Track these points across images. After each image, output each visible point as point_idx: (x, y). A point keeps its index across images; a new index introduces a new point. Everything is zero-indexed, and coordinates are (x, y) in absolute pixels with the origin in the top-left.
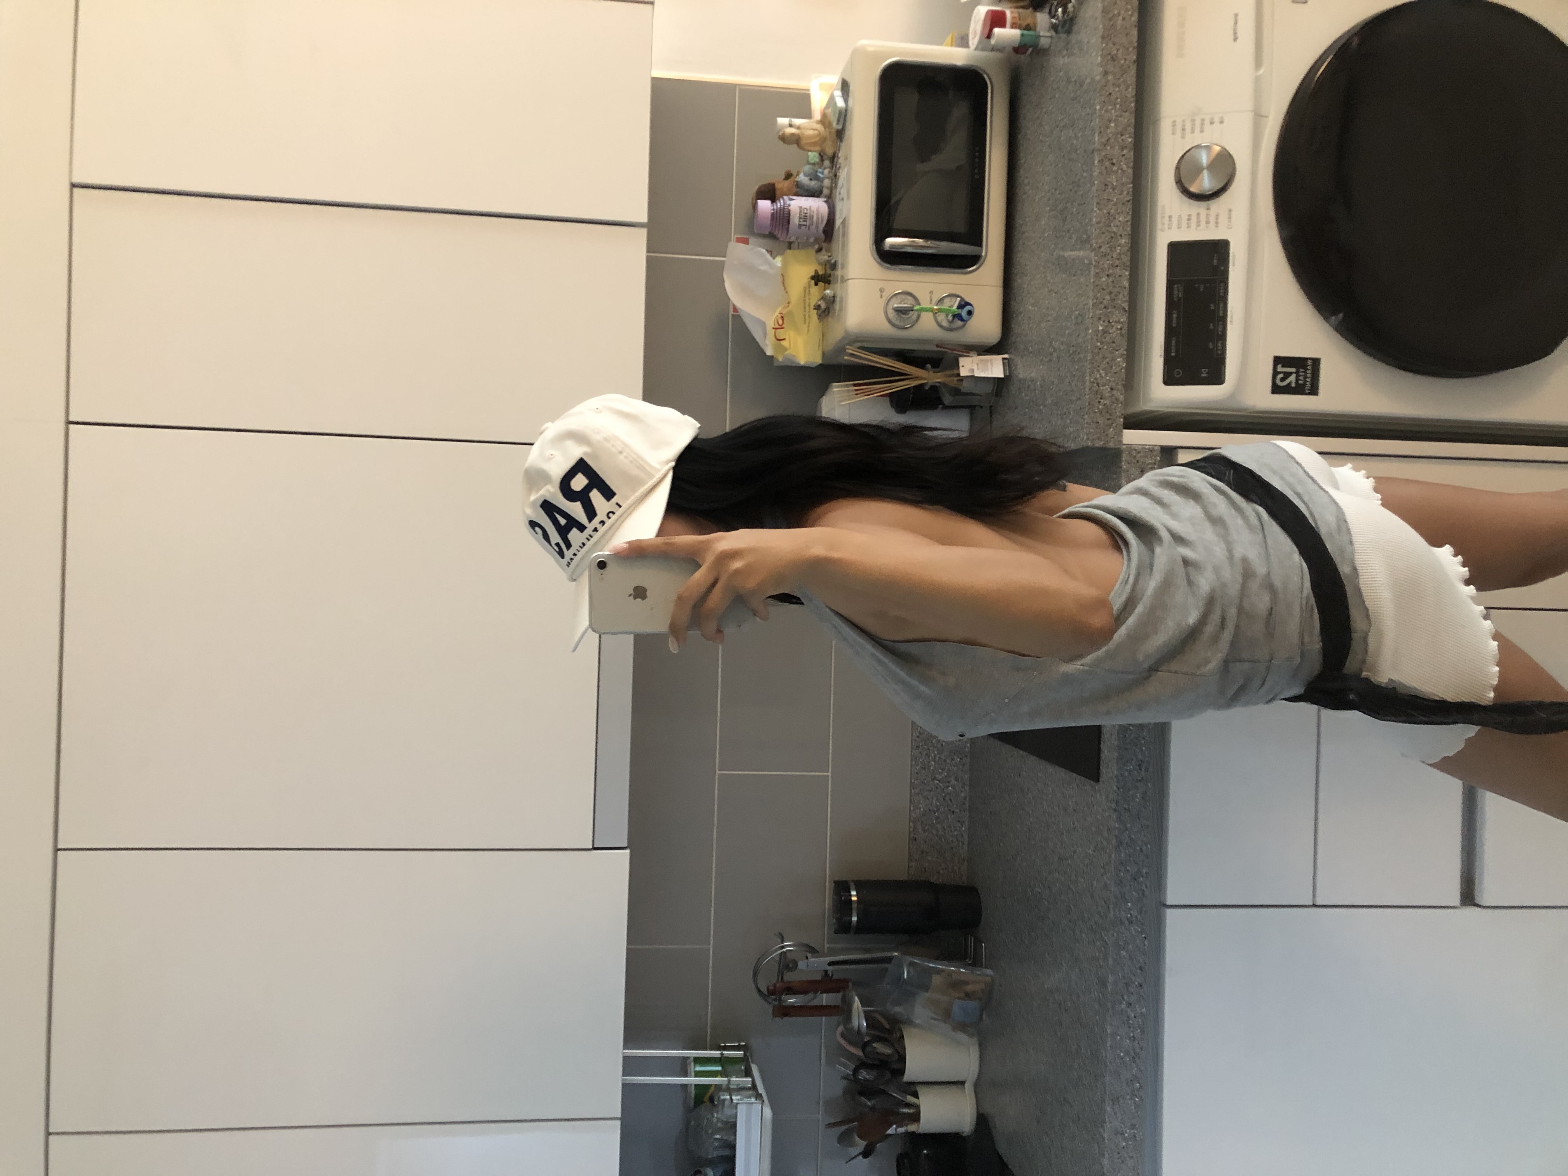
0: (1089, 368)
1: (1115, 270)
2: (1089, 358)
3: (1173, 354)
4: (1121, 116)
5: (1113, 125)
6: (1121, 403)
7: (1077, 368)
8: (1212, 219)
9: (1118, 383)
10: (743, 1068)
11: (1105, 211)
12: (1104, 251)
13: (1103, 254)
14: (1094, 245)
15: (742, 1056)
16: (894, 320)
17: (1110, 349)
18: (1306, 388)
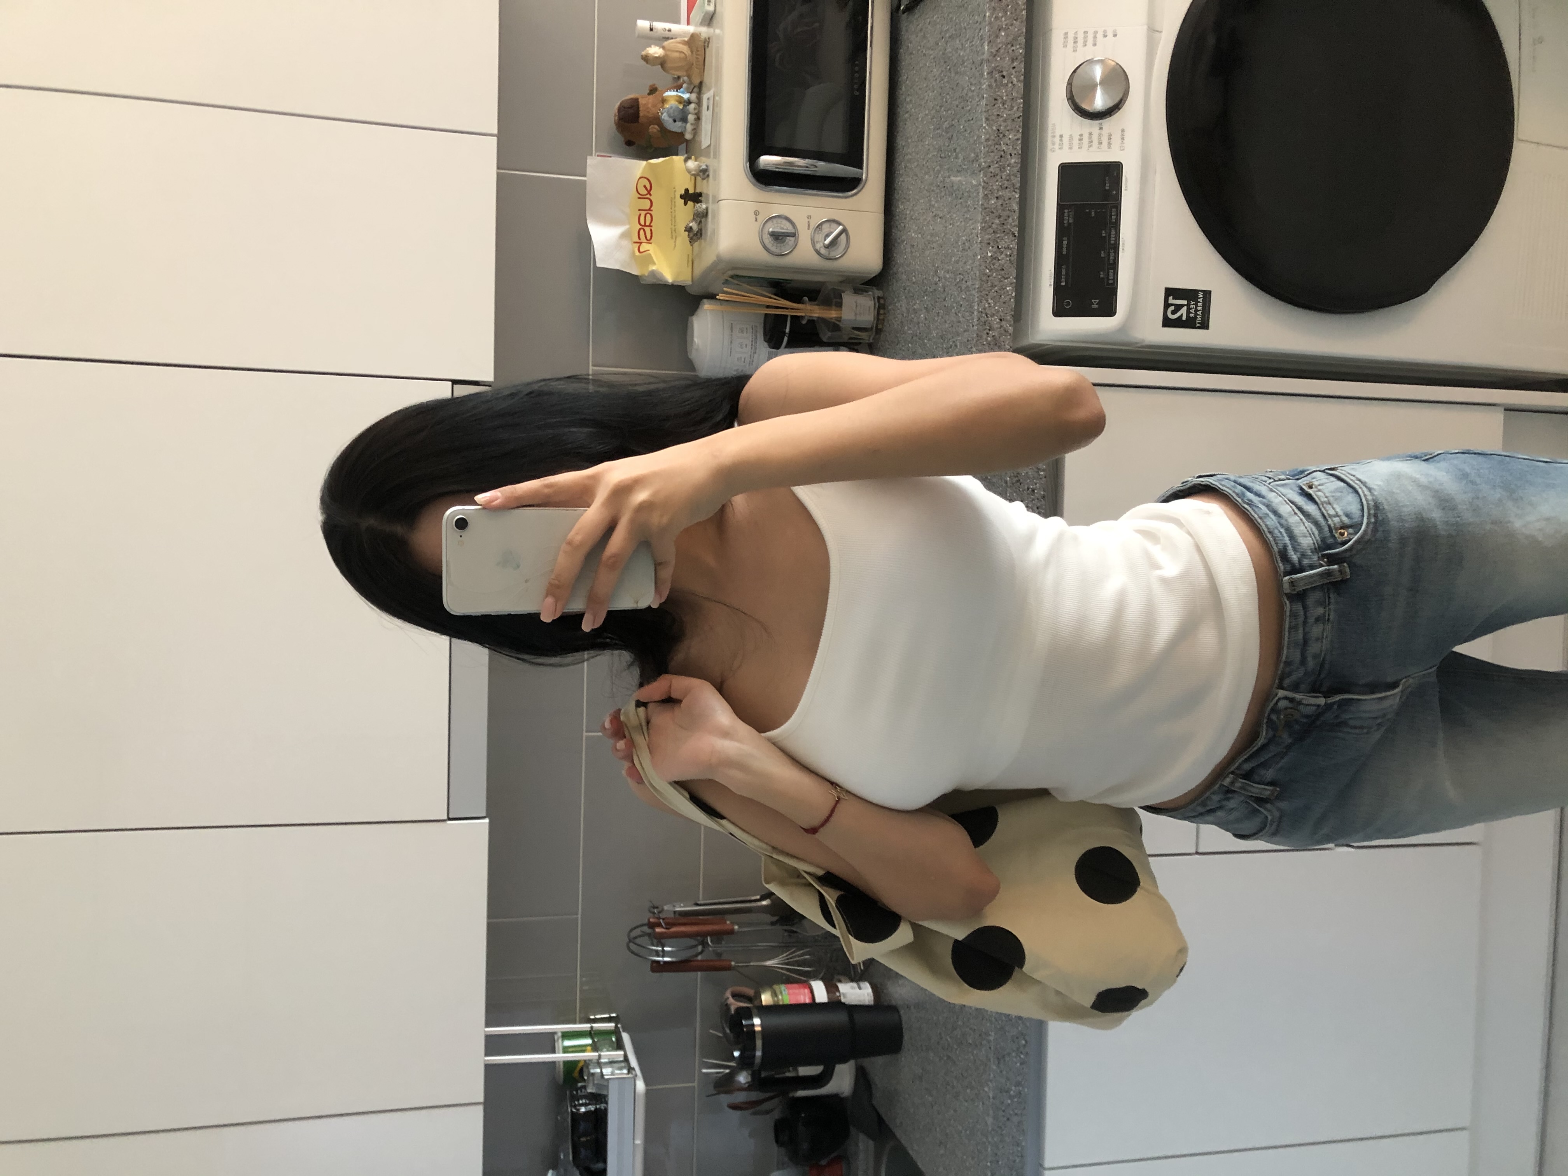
0: (977, 297)
1: (1004, 192)
2: (977, 287)
3: (1063, 284)
4: (1012, 25)
5: (1003, 34)
6: (1010, 335)
7: (964, 296)
8: (1105, 140)
9: (1007, 313)
10: (614, 1039)
11: (994, 128)
12: (993, 172)
13: (992, 175)
14: (983, 164)
15: (613, 1028)
16: (769, 246)
17: (1000, 277)
18: (1197, 322)
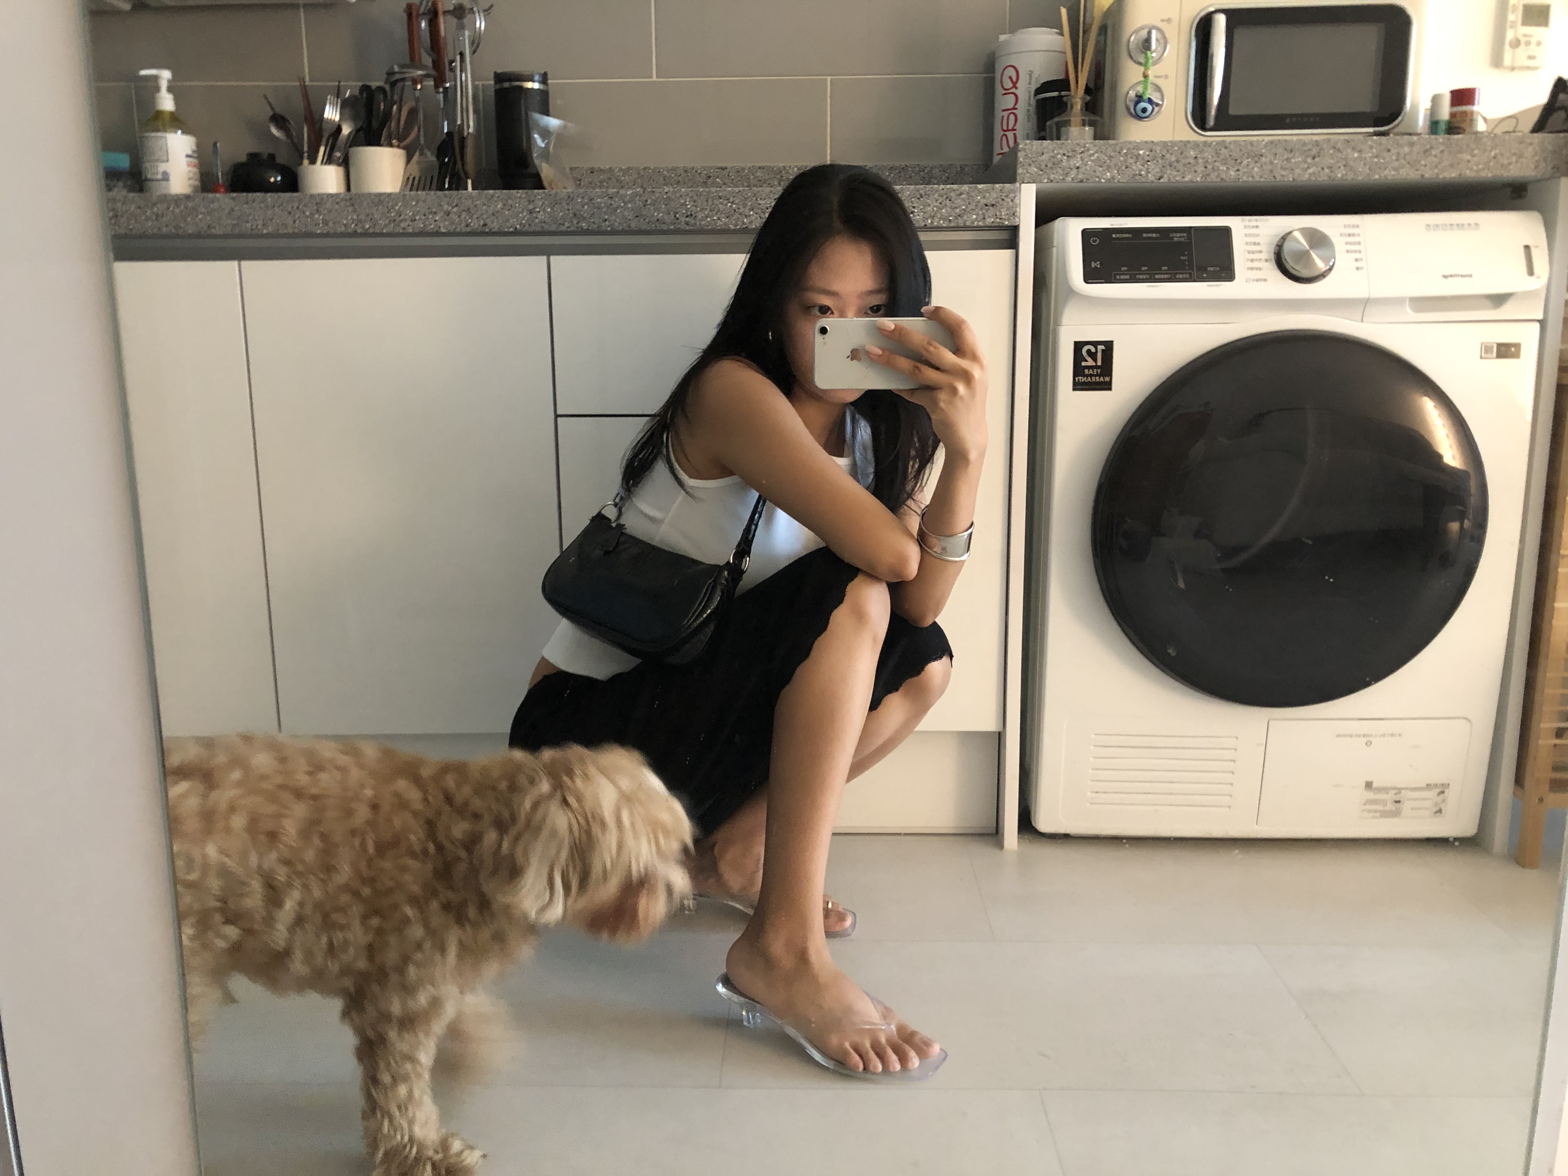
1: (1202, 165)
3: (1114, 236)
4: (1365, 164)
5: (1356, 155)
6: (1063, 179)
8: (1256, 264)
9: (1084, 174)
11: (1264, 151)
12: (1221, 152)
13: (1218, 151)
16: (1137, 35)
17: (1120, 164)
18: (1080, 378)
